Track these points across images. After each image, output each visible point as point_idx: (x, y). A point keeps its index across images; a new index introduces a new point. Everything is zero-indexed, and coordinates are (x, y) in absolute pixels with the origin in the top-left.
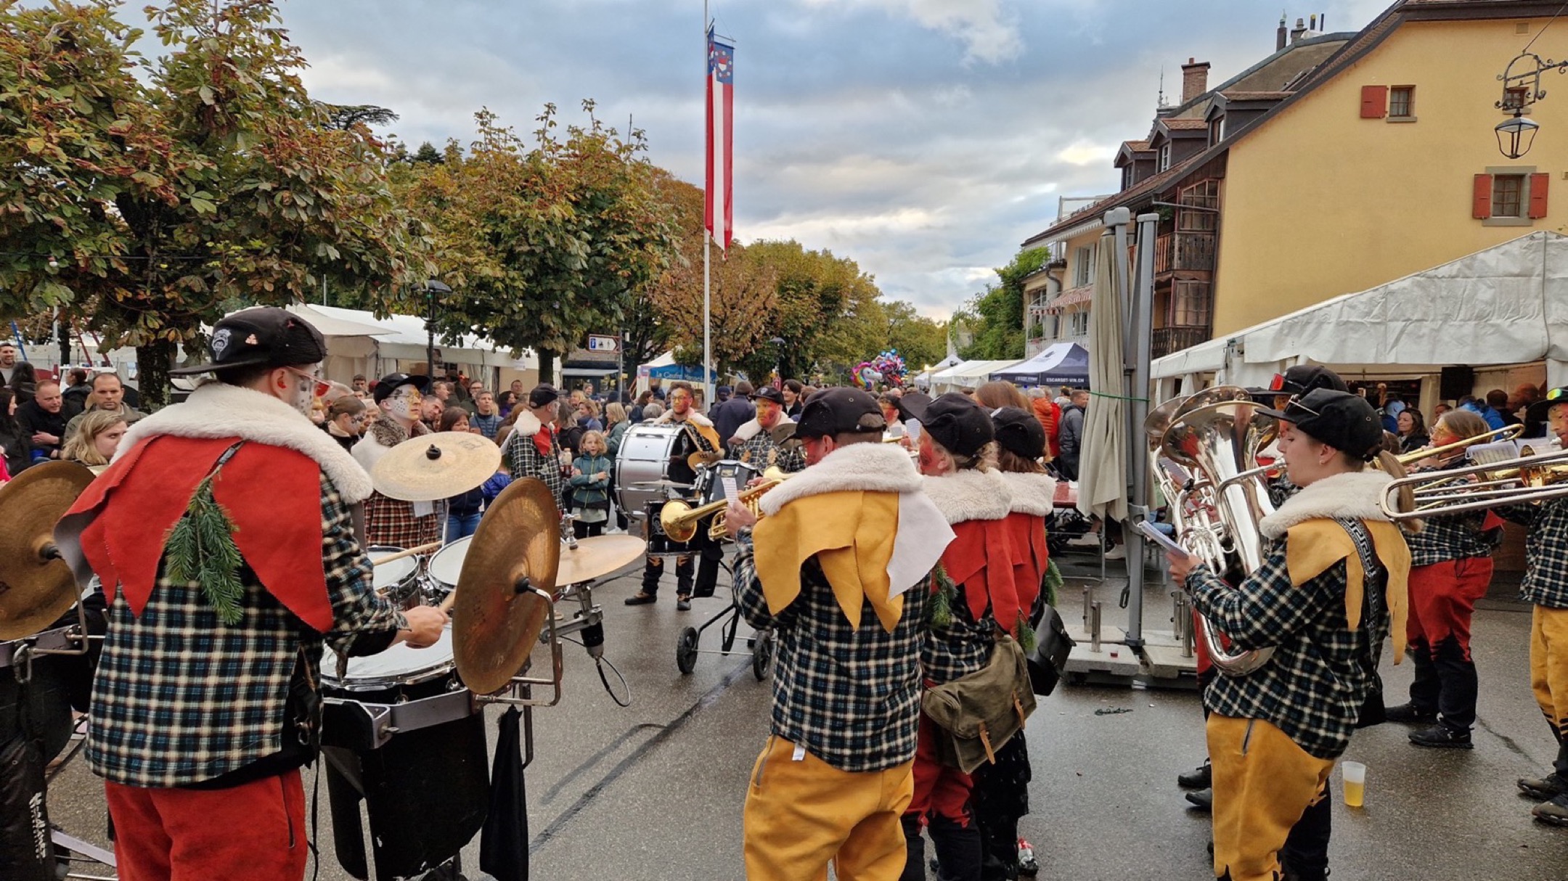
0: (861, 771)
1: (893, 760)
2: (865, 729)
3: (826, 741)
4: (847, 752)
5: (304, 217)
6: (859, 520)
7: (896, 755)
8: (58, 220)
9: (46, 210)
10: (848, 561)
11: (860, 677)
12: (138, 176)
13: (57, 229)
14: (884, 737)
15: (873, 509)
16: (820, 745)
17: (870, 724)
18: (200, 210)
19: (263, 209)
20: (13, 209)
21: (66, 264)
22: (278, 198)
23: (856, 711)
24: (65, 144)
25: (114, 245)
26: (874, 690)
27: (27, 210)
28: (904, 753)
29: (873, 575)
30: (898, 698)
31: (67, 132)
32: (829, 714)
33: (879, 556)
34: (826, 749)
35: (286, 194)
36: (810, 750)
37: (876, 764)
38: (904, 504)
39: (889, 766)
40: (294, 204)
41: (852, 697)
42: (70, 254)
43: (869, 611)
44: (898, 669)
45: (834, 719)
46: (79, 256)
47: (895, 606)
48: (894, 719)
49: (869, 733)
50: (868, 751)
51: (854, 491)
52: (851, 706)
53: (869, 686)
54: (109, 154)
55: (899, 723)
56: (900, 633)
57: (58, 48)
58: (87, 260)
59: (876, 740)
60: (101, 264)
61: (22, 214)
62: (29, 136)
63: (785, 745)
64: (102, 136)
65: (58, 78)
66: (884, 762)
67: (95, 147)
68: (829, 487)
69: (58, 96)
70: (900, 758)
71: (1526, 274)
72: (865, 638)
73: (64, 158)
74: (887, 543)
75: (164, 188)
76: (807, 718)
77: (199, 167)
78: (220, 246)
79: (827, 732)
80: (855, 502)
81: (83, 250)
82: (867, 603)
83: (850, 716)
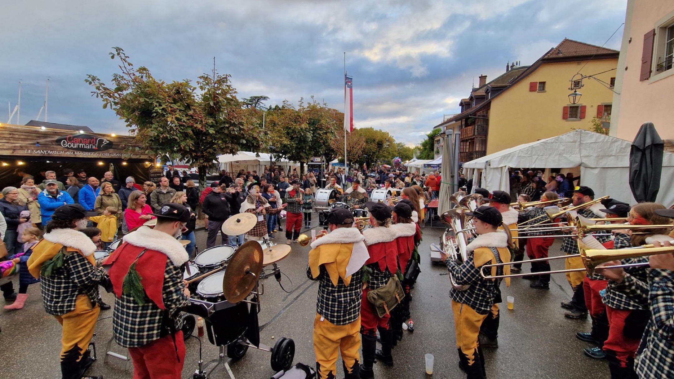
0: (340, 325)
1: (350, 321)
2: (341, 313)
3: (329, 315)
4: (335, 319)
5: (236, 133)
6: (339, 253)
7: (351, 320)
8: (176, 138)
9: (173, 135)
10: (334, 266)
11: (338, 298)
12: (195, 125)
13: (176, 140)
14: (347, 315)
15: (344, 249)
16: (328, 316)
17: (342, 311)
18: (211, 133)
19: (226, 132)
20: (165, 136)
21: (179, 148)
22: (230, 129)
23: (338, 308)
24: (177, 119)
25: (190, 142)
26: (343, 302)
27: (168, 136)
28: (354, 319)
29: (342, 270)
30: (352, 303)
31: (177, 116)
32: (330, 308)
33: (344, 264)
34: (329, 318)
35: (232, 127)
36: (325, 317)
37: (345, 323)
38: (355, 246)
39: (349, 323)
40: (234, 130)
41: (337, 303)
42: (180, 146)
43: (341, 280)
44: (351, 295)
45: (331, 310)
46: (181, 146)
47: (348, 279)
48: (350, 309)
49: (342, 314)
50: (342, 319)
51: (338, 243)
52: (336, 306)
53: (341, 301)
54: (188, 120)
55: (352, 310)
56: (351, 285)
57: (175, 94)
58: (184, 147)
59: (344, 316)
60: (187, 148)
61: (167, 137)
62: (168, 117)
63: (319, 315)
64: (187, 115)
65: (175, 101)
66: (347, 322)
67: (184, 119)
68: (331, 242)
69: (175, 106)
70: (353, 320)
71: (575, 142)
72: (339, 287)
73: (176, 122)
74: (347, 259)
75: (202, 128)
76: (324, 308)
77: (210, 122)
78: (216, 142)
79: (329, 313)
80: (337, 248)
81: (183, 145)
82: (340, 278)
83: (336, 309)
